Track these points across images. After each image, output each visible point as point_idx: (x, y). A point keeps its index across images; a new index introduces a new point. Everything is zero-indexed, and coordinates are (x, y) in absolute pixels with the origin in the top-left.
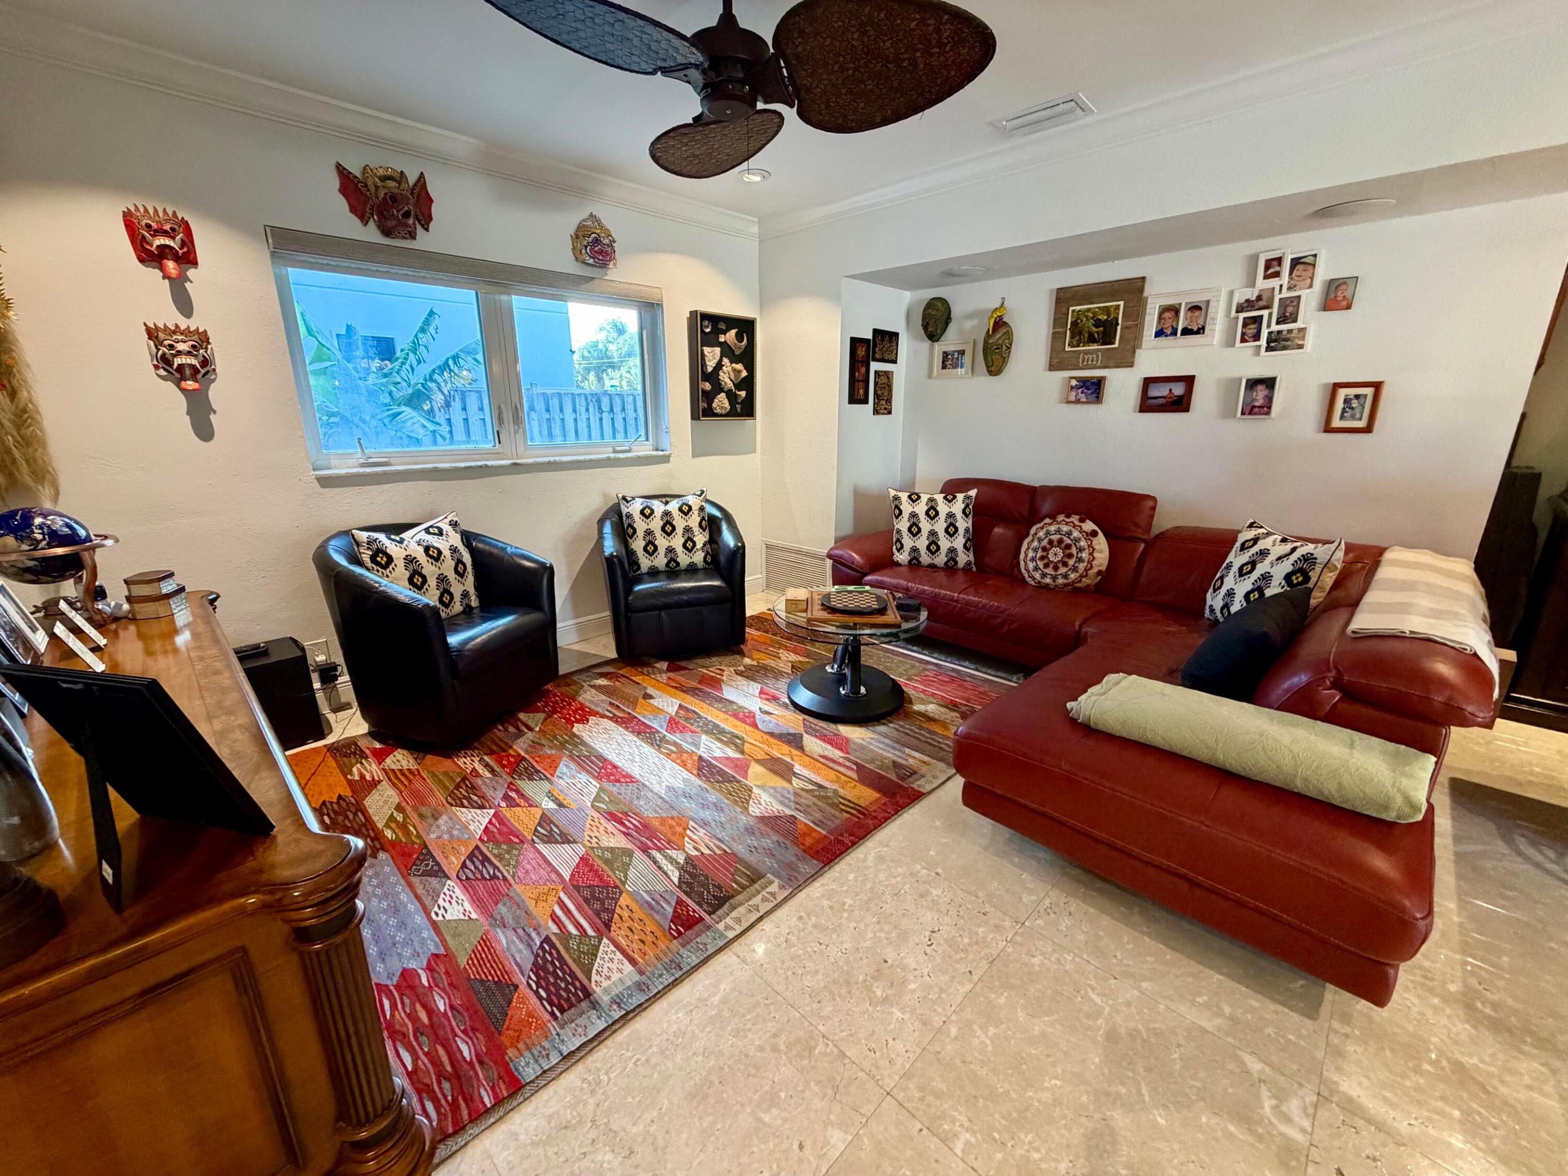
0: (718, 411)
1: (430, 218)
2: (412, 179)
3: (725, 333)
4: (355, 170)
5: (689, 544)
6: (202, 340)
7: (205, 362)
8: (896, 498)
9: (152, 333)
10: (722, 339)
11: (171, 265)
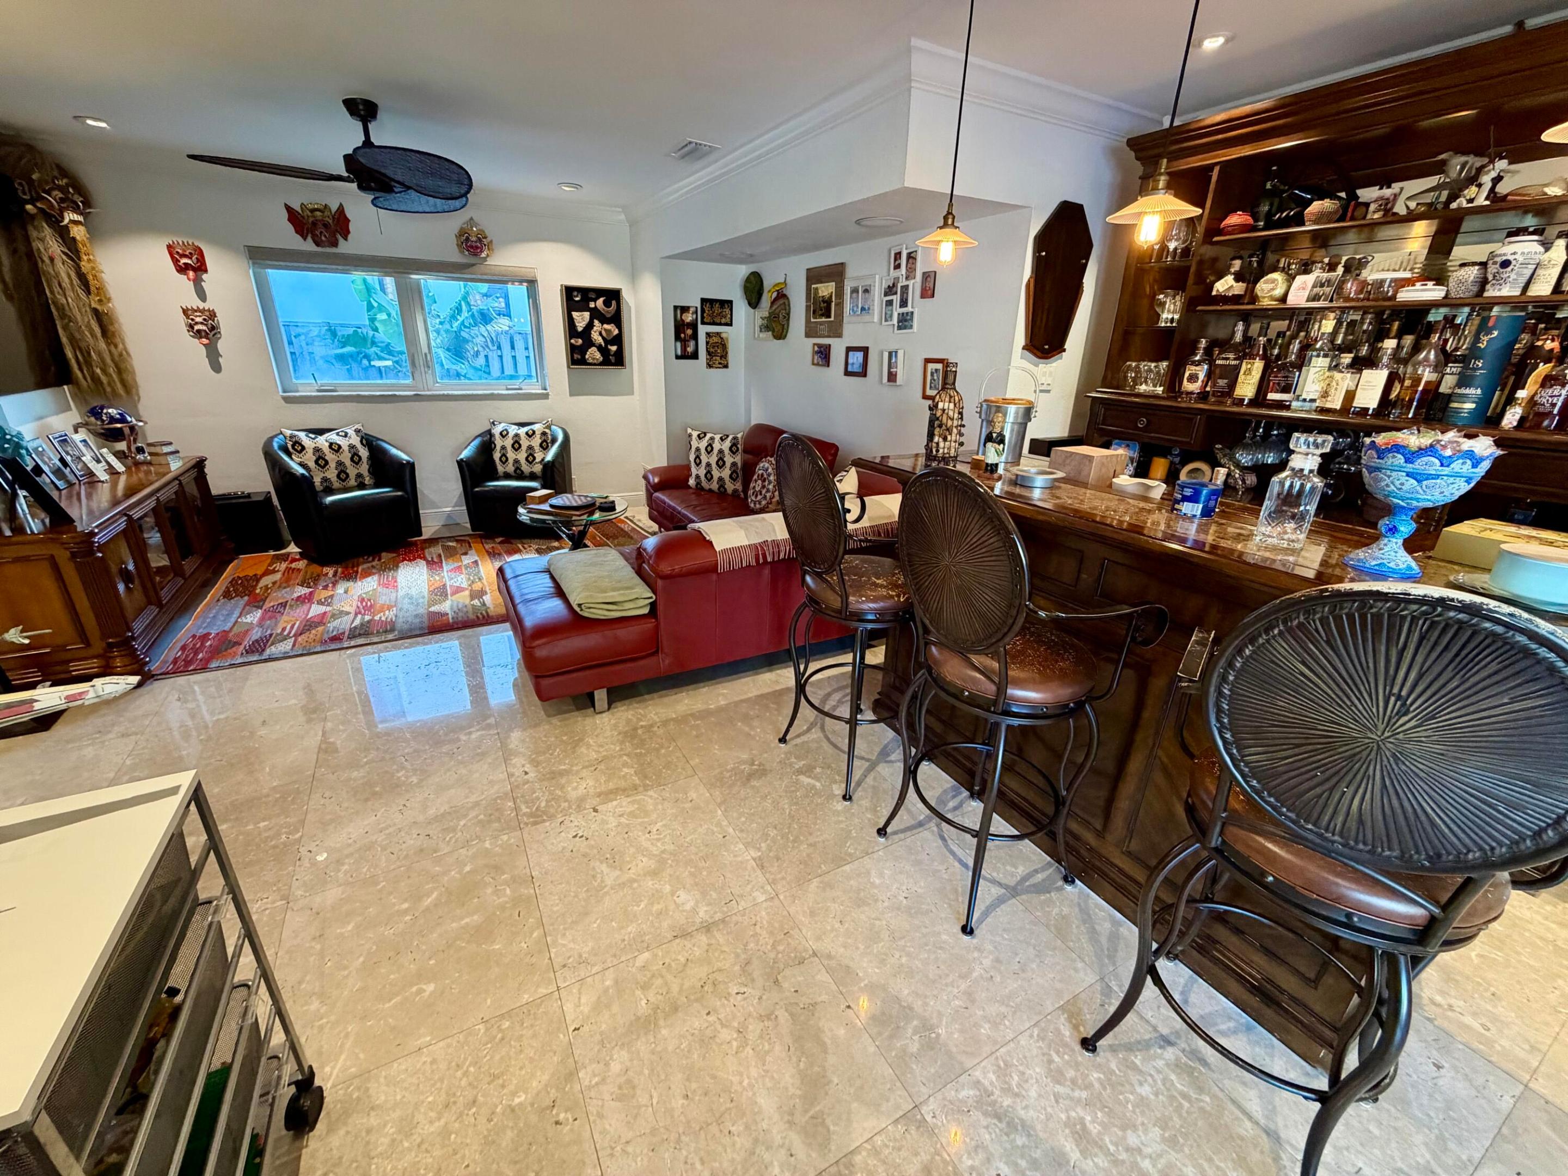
0: (591, 361)
1: (348, 232)
2: (334, 208)
3: (595, 300)
4: (296, 207)
5: (531, 459)
6: (212, 315)
7: (213, 328)
8: (690, 435)
9: (185, 312)
10: (592, 305)
11: (191, 274)
